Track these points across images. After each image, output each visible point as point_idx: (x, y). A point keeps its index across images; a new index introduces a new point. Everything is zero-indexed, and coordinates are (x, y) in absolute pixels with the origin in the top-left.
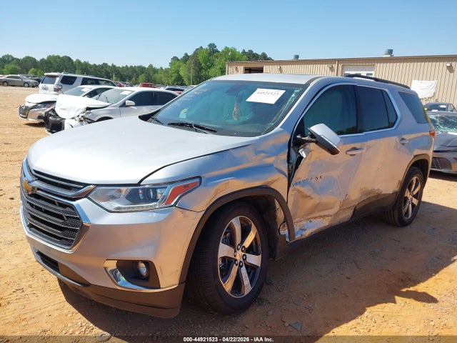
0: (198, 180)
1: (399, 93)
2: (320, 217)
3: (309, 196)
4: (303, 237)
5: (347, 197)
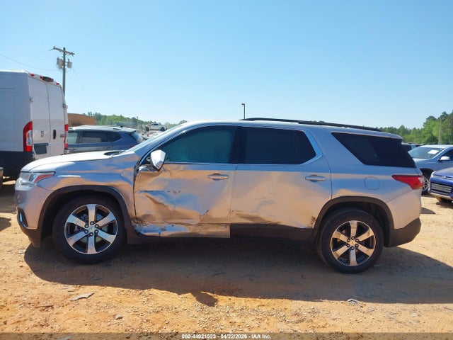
0: (53, 173)
1: (333, 134)
2: (182, 224)
3: (161, 204)
4: (162, 235)
5: (208, 213)
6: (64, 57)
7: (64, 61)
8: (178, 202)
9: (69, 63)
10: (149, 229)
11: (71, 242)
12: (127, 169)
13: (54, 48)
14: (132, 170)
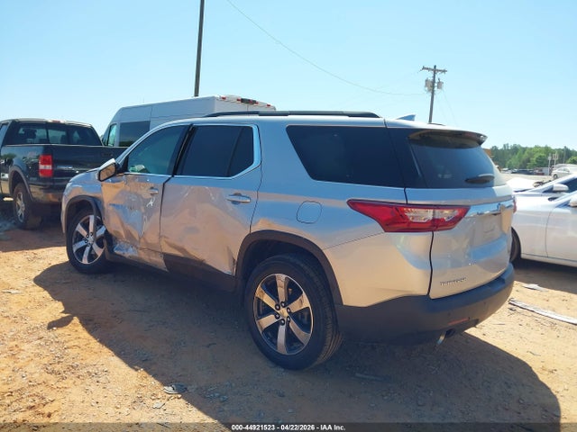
6: (434, 77)
7: (434, 82)
9: (439, 83)
13: (424, 68)
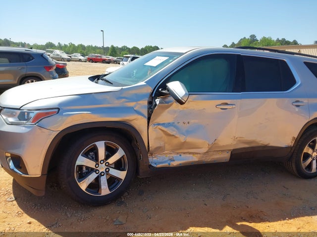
0: (57, 110)
1: (305, 63)
2: (190, 153)
3: (173, 135)
4: (171, 166)
5: (216, 142)
8: (188, 133)
10: (158, 161)
11: (84, 185)
12: (141, 102)
14: (145, 103)
